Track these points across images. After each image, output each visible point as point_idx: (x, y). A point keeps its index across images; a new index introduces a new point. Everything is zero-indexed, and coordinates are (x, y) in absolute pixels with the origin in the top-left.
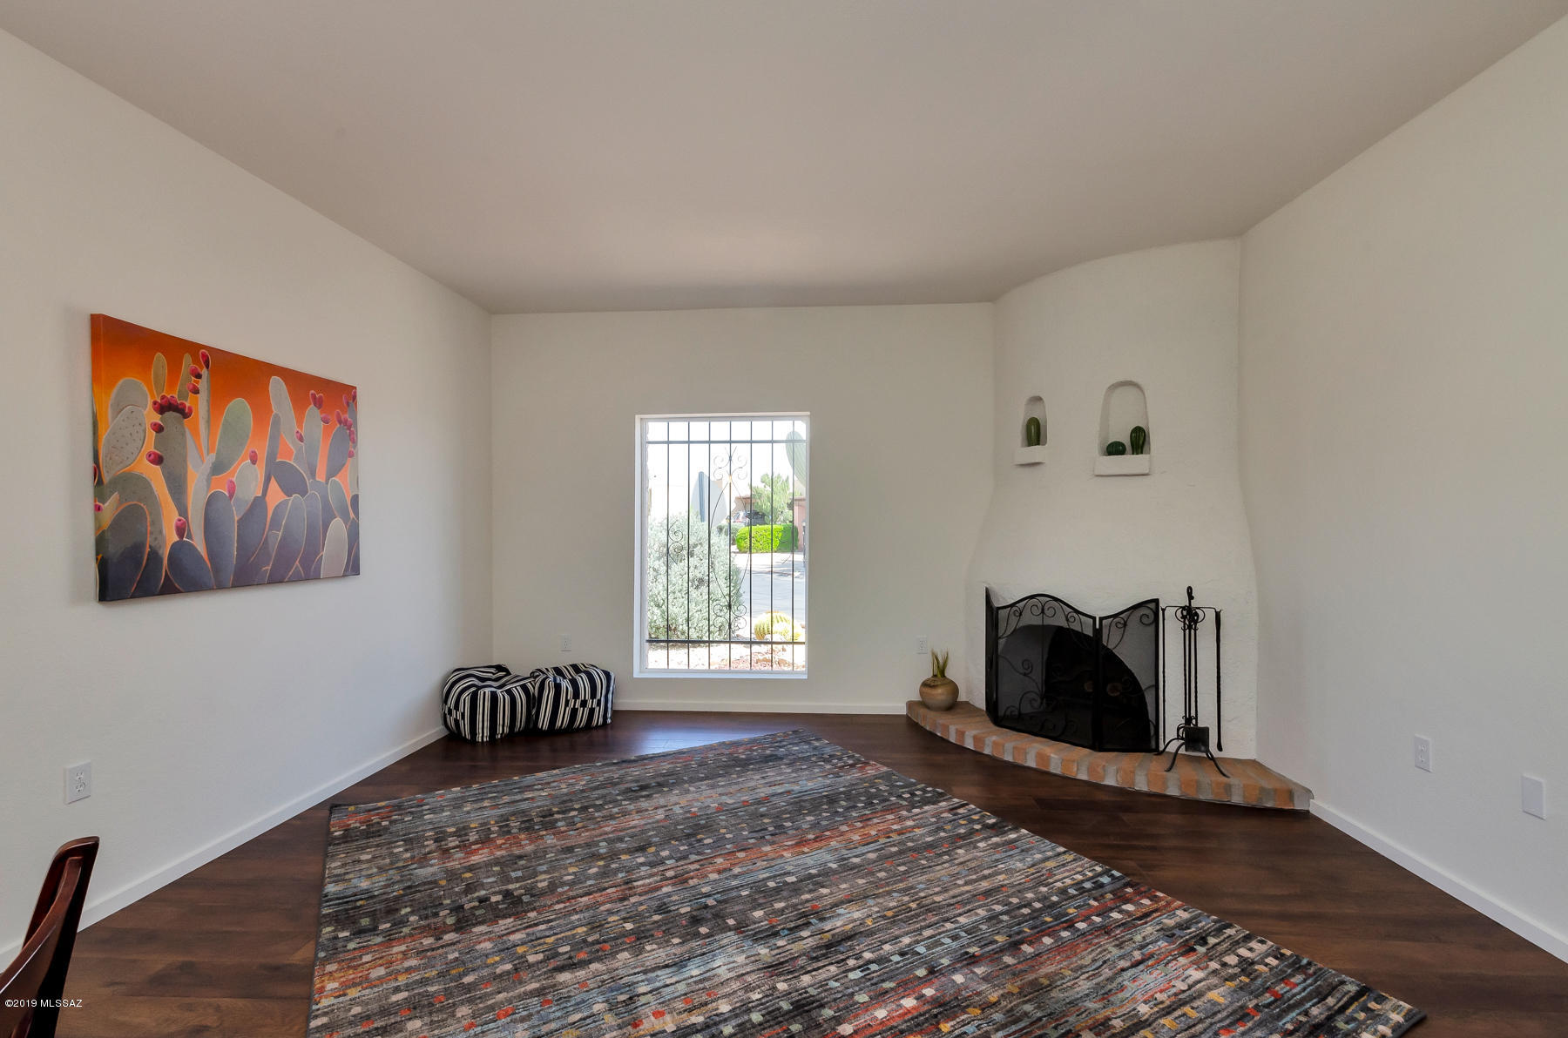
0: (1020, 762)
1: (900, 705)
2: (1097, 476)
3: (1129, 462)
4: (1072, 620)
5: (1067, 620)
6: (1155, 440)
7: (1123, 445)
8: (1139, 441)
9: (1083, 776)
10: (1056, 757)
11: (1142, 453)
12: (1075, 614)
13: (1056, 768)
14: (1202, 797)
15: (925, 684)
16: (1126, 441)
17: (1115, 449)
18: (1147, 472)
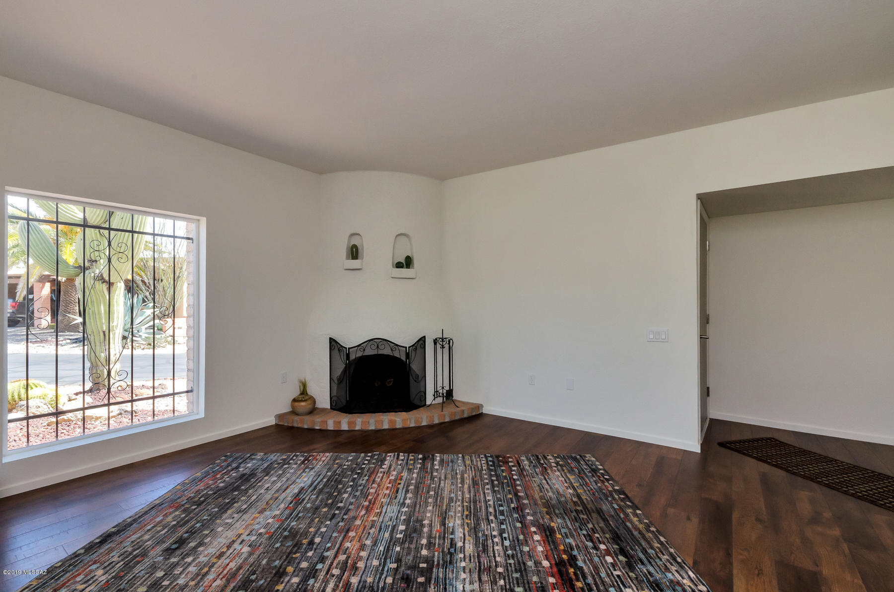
0: (380, 427)
1: (270, 419)
2: (392, 277)
3: (404, 272)
4: (394, 349)
5: (392, 350)
6: (416, 262)
7: (402, 263)
8: (408, 263)
9: (412, 425)
10: (399, 419)
11: (409, 268)
12: (396, 347)
13: (399, 425)
14: (456, 418)
15: (294, 400)
16: (403, 261)
17: (399, 265)
18: (414, 277)
